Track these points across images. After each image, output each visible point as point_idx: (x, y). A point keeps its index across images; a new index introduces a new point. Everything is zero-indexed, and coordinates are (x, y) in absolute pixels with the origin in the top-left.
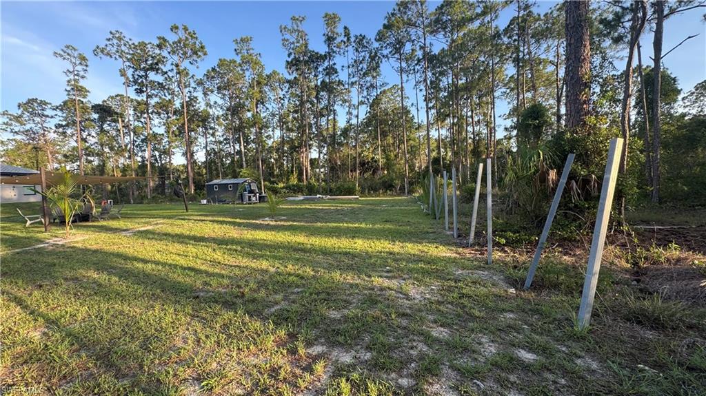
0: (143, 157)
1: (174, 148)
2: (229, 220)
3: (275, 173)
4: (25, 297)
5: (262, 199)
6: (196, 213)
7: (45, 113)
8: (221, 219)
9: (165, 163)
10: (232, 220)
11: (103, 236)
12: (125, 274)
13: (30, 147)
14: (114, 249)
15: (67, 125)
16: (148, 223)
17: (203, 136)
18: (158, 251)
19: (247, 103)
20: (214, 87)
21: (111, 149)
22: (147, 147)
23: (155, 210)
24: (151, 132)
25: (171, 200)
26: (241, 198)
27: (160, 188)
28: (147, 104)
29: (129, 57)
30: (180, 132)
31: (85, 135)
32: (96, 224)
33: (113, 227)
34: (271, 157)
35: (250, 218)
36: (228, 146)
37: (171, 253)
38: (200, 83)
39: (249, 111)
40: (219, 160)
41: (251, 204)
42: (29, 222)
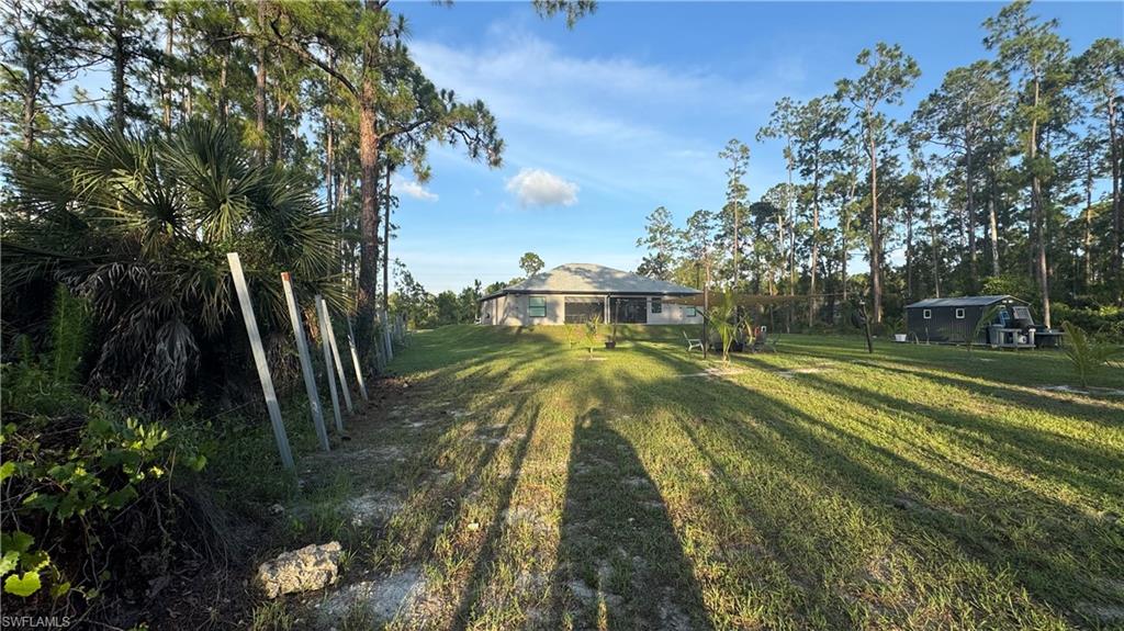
0: (805, 267)
1: (852, 248)
2: (959, 377)
3: (1089, 282)
4: (694, 428)
5: (1043, 341)
6: (887, 357)
7: (708, 224)
8: (940, 373)
9: (836, 273)
10: (965, 379)
11: (758, 373)
12: (789, 433)
13: (694, 263)
14: (771, 392)
15: (725, 235)
16: (813, 364)
17: (903, 222)
18: (830, 410)
19: (1009, 139)
20: (933, 128)
21: (768, 259)
22: (812, 251)
23: (820, 345)
24: (819, 228)
25: (843, 331)
26: (987, 336)
27: (826, 313)
28: (815, 188)
29: (796, 127)
30: (863, 222)
31: (741, 243)
32: (750, 356)
33: (769, 362)
34: (1075, 247)
35: (1011, 378)
36: (957, 232)
37: (849, 417)
38: (905, 130)
39: (1014, 153)
40: (935, 262)
41: (1012, 349)
42: (691, 346)
